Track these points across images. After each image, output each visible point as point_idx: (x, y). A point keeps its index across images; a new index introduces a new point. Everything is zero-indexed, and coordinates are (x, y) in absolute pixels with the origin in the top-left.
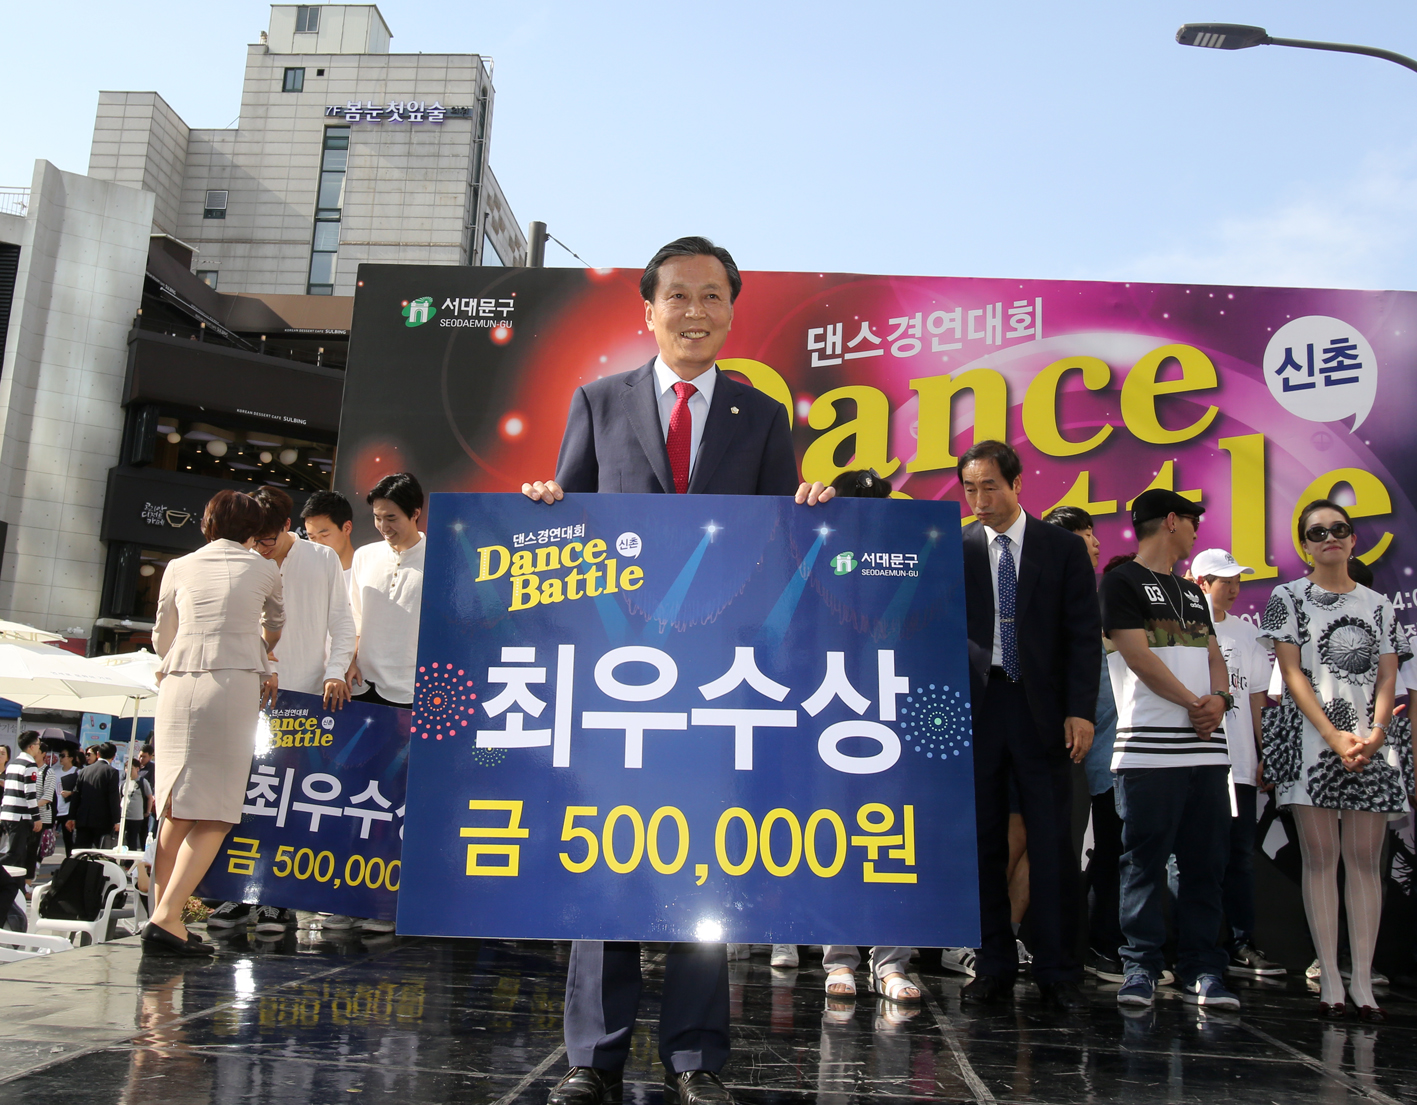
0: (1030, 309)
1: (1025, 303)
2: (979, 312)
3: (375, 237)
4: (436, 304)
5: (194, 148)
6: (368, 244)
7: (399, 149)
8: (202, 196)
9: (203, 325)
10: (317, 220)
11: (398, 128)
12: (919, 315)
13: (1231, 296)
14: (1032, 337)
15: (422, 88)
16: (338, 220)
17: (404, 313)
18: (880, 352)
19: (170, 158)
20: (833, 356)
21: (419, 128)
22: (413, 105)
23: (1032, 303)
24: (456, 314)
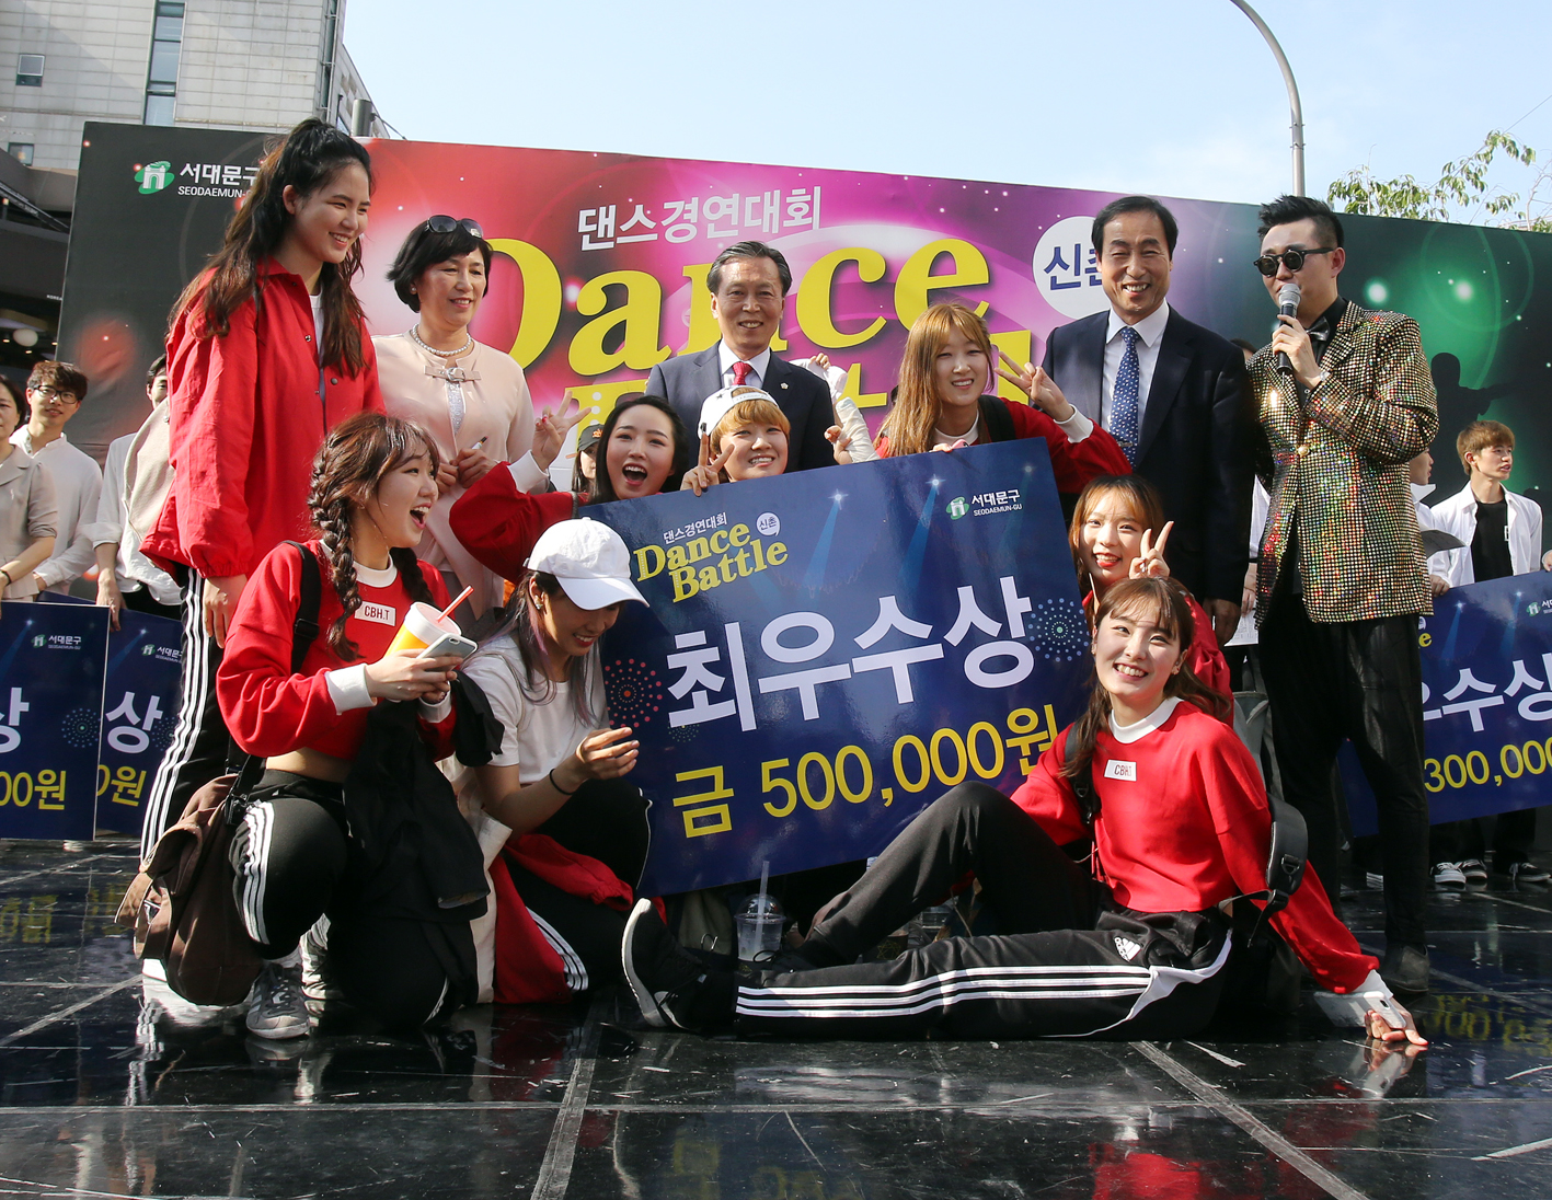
0: (808, 198)
1: (803, 191)
2: (757, 199)
3: (215, 115)
4: (175, 169)
5: (4, 6)
6: (207, 122)
7: (241, 21)
8: (13, 60)
9: (6, 202)
10: (149, 94)
12: (695, 200)
13: (1005, 194)
14: (809, 227)
16: (173, 95)
17: (137, 178)
18: (654, 237)
20: (605, 239)
23: (810, 192)
24: (197, 181)
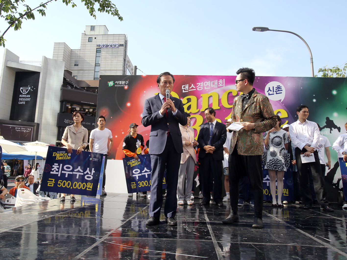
0: (222, 81)
1: (221, 80)
2: (213, 82)
3: (106, 69)
4: (114, 82)
5: (72, 53)
6: (105, 70)
7: (110, 52)
8: (74, 62)
9: (74, 86)
10: (95, 66)
11: (110, 48)
12: (202, 83)
13: (259, 78)
14: (223, 86)
15: (114, 41)
16: (99, 66)
17: (108, 84)
18: (195, 89)
19: (68, 55)
20: (187, 90)
21: (114, 48)
22: (113, 44)
23: (223, 80)
24: (118, 84)
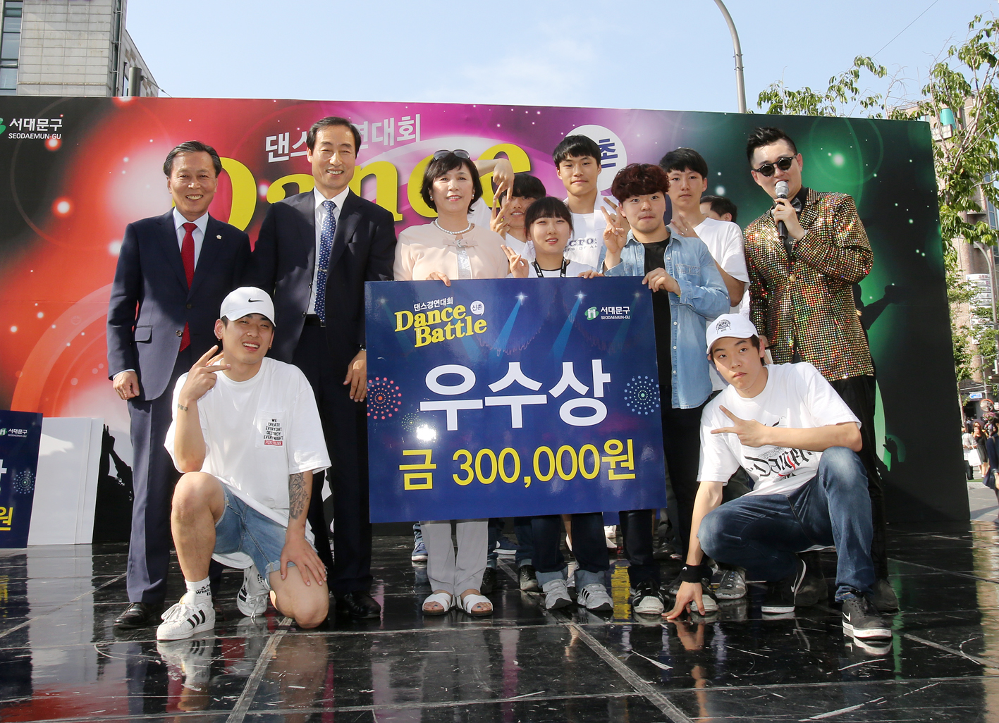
0: (412, 122)
1: (409, 118)
2: (380, 124)
3: (44, 79)
4: (6, 122)
6: (39, 84)
7: (59, 17)
11: (58, 3)
13: (539, 113)
14: (414, 140)
16: (16, 67)
20: (283, 155)
21: (74, 3)
23: (413, 118)
24: (20, 130)
